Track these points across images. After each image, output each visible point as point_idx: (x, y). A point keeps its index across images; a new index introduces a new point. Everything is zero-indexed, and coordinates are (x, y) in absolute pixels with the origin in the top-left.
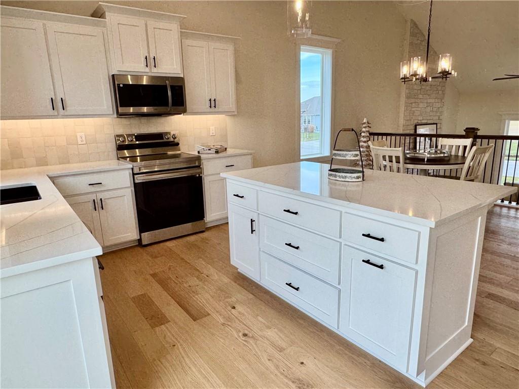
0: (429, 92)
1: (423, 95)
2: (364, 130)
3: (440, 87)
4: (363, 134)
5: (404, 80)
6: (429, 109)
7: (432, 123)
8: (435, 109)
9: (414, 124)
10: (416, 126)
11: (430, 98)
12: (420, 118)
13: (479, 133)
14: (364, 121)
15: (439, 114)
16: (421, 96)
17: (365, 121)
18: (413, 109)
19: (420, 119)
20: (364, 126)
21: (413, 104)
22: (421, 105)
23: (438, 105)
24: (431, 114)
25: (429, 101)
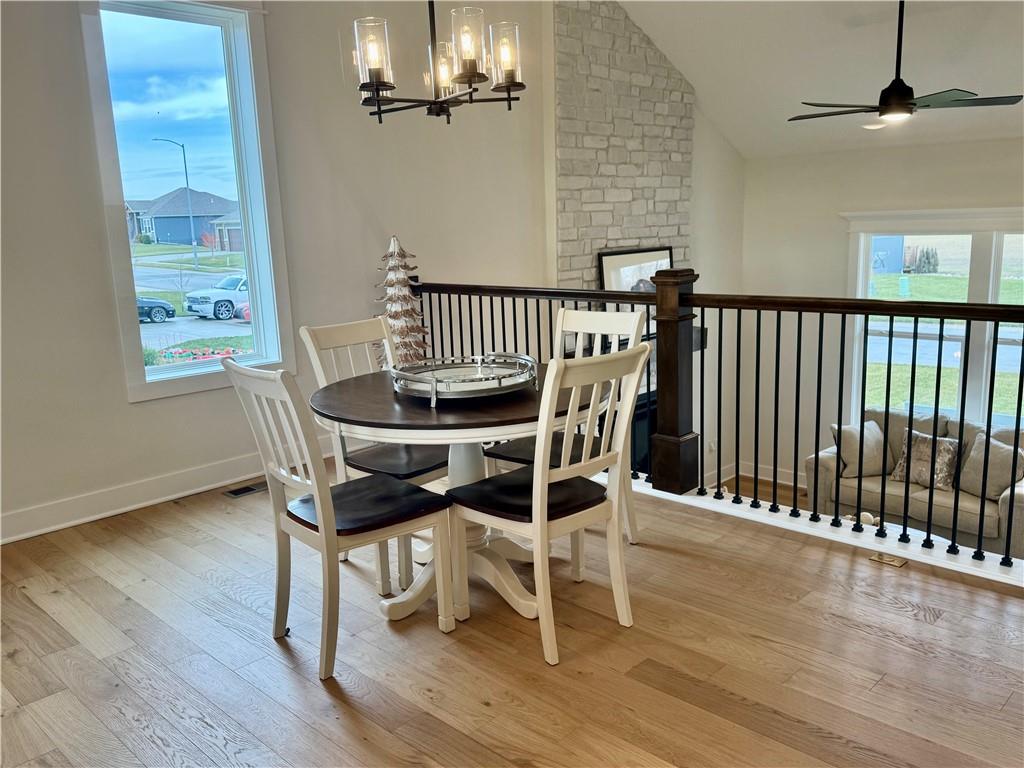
0: (639, 158)
1: (617, 165)
2: (392, 276)
3: (675, 143)
4: (391, 291)
5: (375, 109)
6: (639, 208)
7: (657, 245)
8: (661, 207)
9: (596, 252)
10: (600, 256)
11: (642, 175)
12: (614, 233)
13: (699, 288)
14: (391, 250)
15: (677, 221)
16: (610, 169)
17: (393, 247)
18: (587, 208)
19: (615, 237)
20: (392, 263)
21: (586, 194)
22: (612, 196)
23: (675, 194)
24: (651, 219)
25: (640, 182)
